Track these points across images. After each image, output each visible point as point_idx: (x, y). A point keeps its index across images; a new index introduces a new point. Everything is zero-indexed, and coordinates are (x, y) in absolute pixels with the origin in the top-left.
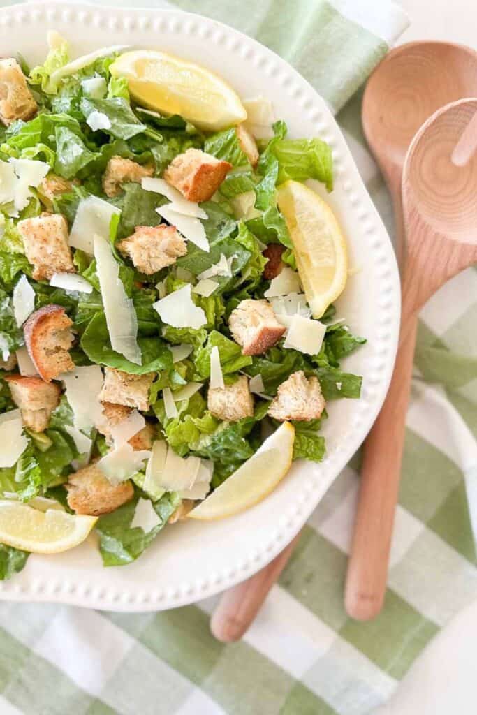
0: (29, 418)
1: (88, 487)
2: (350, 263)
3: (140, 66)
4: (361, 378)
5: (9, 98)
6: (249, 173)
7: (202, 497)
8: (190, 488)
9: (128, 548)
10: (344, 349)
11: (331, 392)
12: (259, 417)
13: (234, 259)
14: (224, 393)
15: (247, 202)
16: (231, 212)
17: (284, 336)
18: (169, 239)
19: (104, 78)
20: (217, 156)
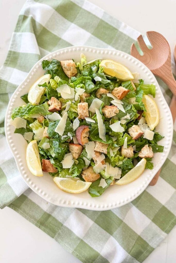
0: (74, 155)
1: (89, 174)
2: (159, 116)
3: (106, 64)
4: (164, 147)
5: (71, 71)
6: (134, 93)
7: (119, 179)
8: (116, 176)
9: (99, 192)
10: (158, 139)
11: (155, 151)
12: (136, 156)
13: (131, 114)
14: (127, 150)
15: (133, 100)
16: (128, 102)
17: (143, 135)
18: (115, 109)
19: (97, 67)
20: (126, 88)
